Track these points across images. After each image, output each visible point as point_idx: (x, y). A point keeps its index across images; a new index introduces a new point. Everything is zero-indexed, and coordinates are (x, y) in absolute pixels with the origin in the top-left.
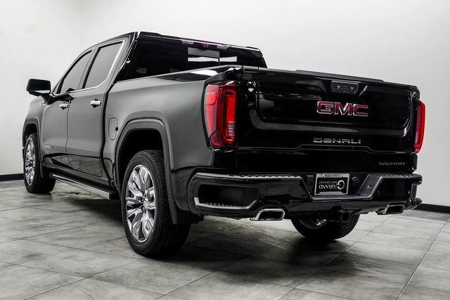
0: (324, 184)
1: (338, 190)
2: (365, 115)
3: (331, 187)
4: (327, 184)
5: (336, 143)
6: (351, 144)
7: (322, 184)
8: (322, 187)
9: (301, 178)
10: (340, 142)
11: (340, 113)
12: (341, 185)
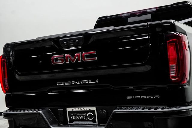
1: (88, 120)
2: (95, 59)
3: (82, 118)
4: (78, 116)
5: (76, 84)
6: (89, 83)
7: (74, 116)
8: (74, 118)
9: (41, 112)
10: (79, 83)
11: (70, 61)
12: (90, 116)
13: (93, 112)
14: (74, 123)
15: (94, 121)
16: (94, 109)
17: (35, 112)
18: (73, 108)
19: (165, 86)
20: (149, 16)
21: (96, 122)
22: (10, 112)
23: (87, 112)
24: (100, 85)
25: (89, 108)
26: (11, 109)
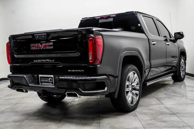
0: (43, 80)
1: (49, 83)
2: (52, 47)
3: (46, 81)
4: (45, 80)
5: (43, 61)
6: (49, 61)
7: (43, 79)
8: (43, 81)
9: (25, 76)
10: (44, 61)
11: (40, 48)
12: (51, 80)
13: (52, 78)
14: (43, 83)
15: (52, 83)
16: (52, 76)
17: (22, 76)
18: (42, 75)
19: (87, 65)
20: (111, 20)
21: (53, 84)
22: (12, 75)
23: (49, 78)
24: (55, 62)
25: (50, 76)
26: (13, 74)
